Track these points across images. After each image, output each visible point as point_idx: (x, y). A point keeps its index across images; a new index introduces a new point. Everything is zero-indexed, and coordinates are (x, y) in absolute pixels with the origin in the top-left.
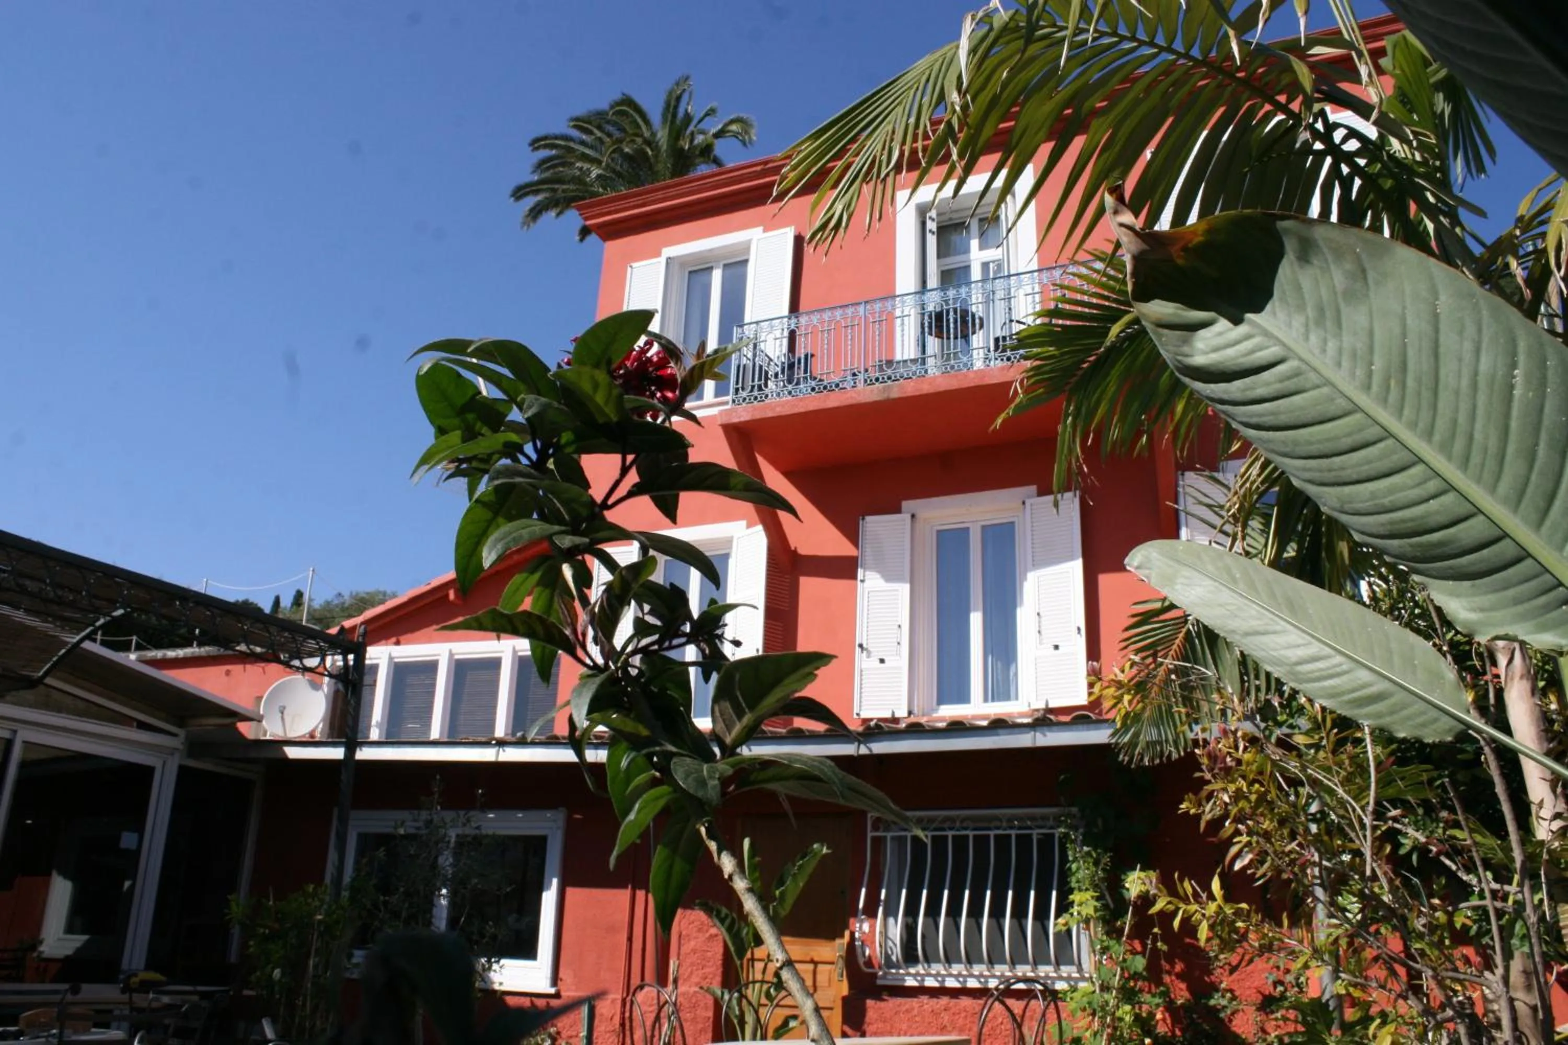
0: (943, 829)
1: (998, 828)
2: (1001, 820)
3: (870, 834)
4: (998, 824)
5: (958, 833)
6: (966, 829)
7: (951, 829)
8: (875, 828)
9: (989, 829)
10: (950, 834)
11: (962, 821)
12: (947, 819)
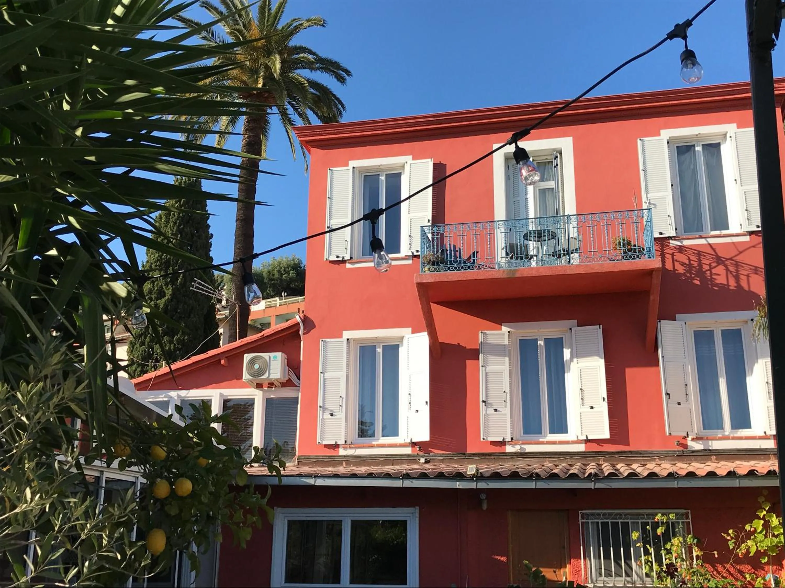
0: (616, 519)
1: (642, 519)
2: (643, 515)
3: (580, 521)
4: (642, 516)
5: (623, 521)
6: (628, 519)
7: (621, 518)
8: (583, 518)
9: (638, 519)
10: (620, 521)
11: (625, 515)
12: (617, 514)
